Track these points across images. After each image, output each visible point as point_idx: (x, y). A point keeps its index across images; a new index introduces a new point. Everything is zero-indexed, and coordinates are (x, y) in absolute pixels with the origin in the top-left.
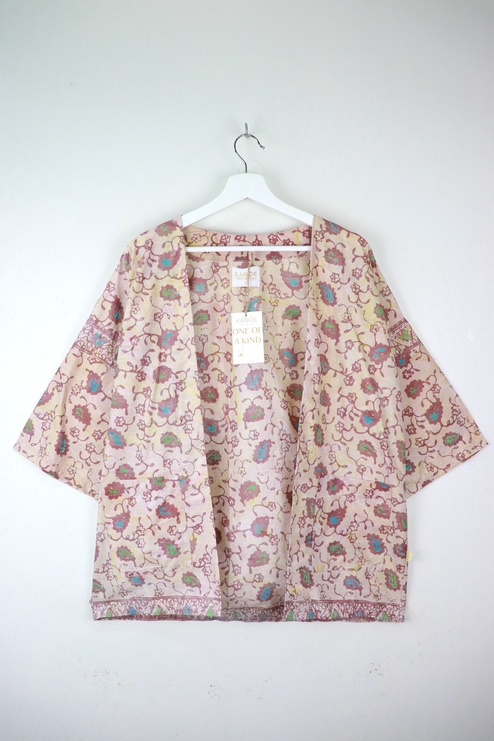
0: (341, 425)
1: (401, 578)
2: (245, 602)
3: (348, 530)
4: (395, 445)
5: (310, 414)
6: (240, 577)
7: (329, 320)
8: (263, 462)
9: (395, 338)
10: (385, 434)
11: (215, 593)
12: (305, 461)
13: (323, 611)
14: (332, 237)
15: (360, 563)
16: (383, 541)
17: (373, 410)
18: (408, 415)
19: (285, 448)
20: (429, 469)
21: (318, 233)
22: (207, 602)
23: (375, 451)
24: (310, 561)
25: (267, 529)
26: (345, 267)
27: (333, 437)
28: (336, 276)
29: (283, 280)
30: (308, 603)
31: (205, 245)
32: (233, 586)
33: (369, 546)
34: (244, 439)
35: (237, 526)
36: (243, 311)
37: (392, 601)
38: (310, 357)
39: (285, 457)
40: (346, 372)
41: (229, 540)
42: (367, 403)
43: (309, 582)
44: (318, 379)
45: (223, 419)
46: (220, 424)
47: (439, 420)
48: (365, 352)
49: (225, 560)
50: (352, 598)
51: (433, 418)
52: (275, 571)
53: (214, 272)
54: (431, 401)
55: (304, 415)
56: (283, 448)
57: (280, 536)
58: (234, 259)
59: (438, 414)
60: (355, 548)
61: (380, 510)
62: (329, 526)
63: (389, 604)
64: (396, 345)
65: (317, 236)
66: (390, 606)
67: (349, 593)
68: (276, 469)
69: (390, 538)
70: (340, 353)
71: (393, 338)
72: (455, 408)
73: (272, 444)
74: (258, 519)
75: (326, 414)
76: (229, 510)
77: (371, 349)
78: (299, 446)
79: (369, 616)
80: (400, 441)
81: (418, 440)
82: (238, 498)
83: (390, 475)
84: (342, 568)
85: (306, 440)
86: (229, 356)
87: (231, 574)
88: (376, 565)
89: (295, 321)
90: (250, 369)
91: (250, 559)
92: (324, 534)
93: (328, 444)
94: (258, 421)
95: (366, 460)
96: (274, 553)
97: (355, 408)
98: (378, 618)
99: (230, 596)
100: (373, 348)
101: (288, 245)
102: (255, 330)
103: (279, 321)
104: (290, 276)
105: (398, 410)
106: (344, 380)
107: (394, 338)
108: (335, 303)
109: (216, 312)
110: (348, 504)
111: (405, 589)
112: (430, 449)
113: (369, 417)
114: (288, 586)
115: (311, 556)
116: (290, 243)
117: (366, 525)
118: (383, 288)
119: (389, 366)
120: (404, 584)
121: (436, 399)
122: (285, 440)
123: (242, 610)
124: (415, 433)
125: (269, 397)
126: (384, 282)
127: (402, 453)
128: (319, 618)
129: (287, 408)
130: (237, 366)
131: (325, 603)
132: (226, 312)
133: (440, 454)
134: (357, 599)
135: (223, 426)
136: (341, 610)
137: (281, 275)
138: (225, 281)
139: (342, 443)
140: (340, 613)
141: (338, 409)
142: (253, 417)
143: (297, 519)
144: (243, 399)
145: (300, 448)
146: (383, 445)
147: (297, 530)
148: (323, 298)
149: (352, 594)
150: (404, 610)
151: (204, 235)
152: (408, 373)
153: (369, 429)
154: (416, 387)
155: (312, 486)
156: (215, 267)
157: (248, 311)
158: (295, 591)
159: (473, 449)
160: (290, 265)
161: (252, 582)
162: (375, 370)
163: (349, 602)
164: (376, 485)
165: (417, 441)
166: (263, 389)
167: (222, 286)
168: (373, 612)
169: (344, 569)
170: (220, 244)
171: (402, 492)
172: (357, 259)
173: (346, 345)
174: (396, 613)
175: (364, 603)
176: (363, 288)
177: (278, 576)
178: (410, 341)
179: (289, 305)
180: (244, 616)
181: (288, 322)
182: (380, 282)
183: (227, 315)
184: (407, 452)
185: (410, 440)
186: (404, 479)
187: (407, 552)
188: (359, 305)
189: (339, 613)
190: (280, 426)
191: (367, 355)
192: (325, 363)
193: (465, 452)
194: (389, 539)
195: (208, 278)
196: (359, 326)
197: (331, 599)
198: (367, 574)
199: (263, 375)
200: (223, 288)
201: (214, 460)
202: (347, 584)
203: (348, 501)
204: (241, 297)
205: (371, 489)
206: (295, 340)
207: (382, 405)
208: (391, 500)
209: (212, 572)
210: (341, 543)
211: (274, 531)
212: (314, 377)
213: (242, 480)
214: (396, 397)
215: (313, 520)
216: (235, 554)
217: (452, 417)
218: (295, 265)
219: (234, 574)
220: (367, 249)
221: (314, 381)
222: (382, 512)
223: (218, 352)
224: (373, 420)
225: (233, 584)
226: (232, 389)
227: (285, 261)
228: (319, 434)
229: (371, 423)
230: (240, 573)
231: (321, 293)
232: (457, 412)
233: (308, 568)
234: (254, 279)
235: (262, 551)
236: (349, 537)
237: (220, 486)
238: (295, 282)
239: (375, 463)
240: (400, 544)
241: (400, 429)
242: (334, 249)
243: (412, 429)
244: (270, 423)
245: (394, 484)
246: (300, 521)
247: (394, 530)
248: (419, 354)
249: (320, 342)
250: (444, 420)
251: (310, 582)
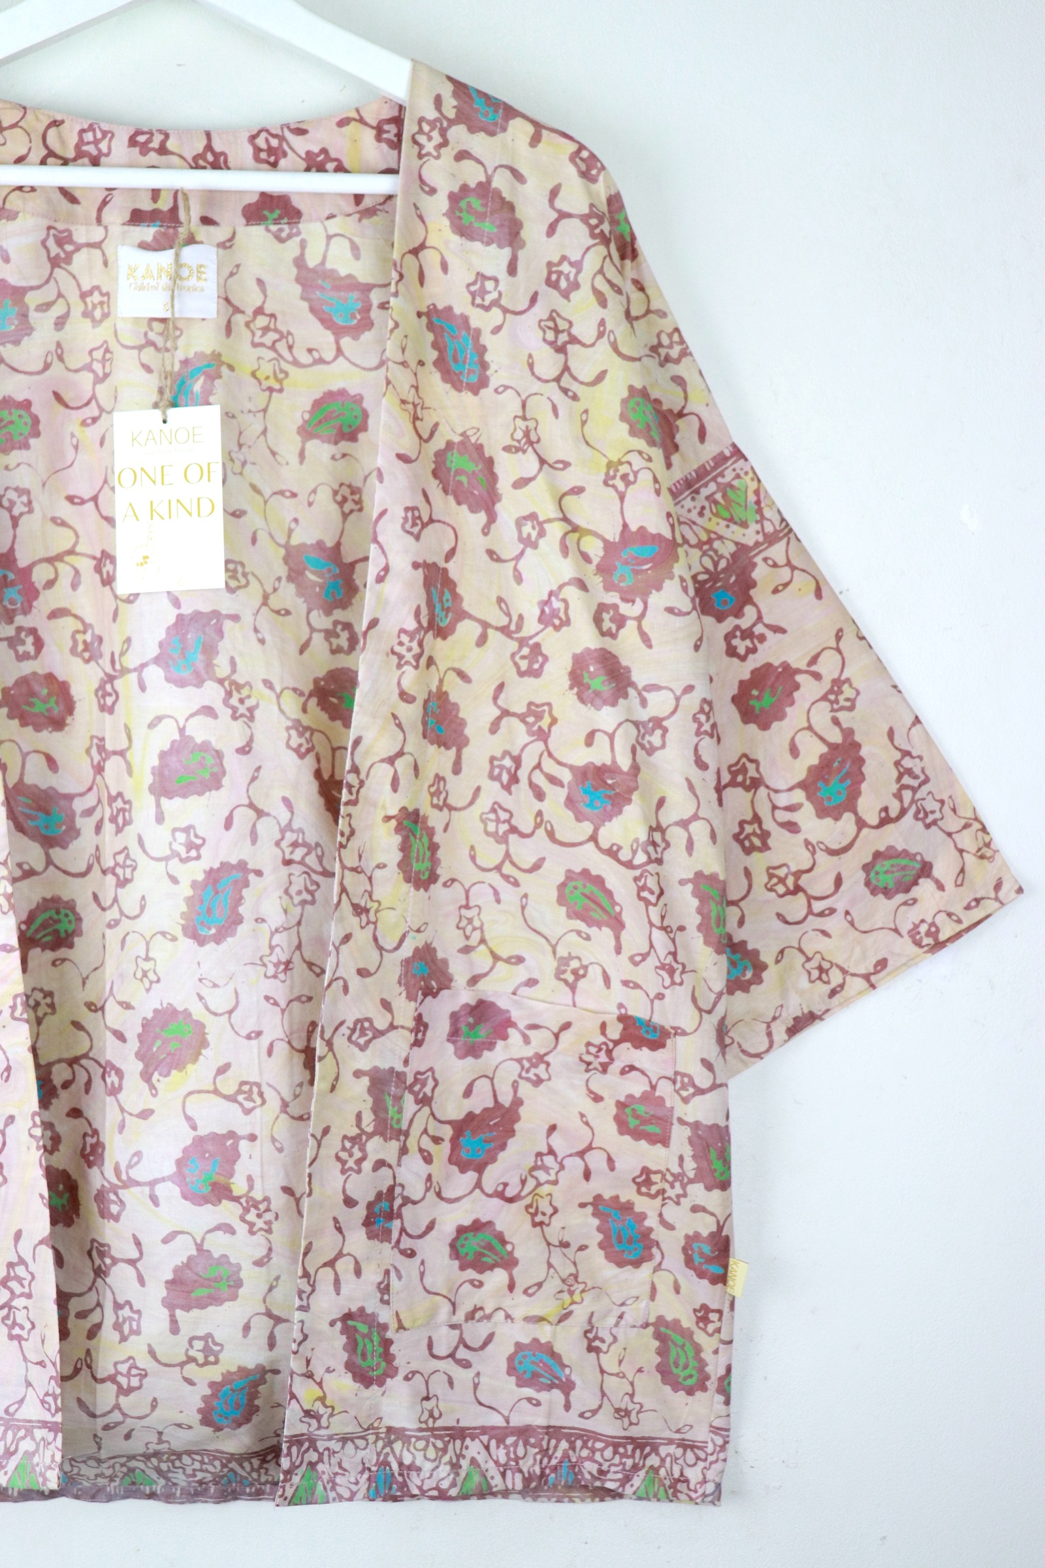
0: (504, 816)
1: (710, 1351)
2: (160, 1433)
3: (524, 1182)
4: (690, 887)
5: (383, 774)
6: (136, 1347)
7: (462, 443)
8: (218, 939)
9: (701, 514)
10: (651, 849)
11: (43, 1402)
12: (362, 937)
13: (427, 1467)
14: (478, 143)
15: (566, 1297)
16: (647, 1223)
17: (609, 763)
18: (742, 785)
19: (299, 893)
20: (815, 974)
21: (426, 128)
22: (15, 1435)
23: (617, 909)
24: (384, 1289)
25: (231, 1175)
26: (521, 254)
27: (473, 858)
28: (489, 285)
29: (303, 298)
30: (372, 1438)
31: (20, 160)
32: (112, 1379)
33: (600, 1237)
34: (152, 858)
35: (130, 1166)
36: (156, 406)
37: (678, 1431)
38: (386, 569)
39: (299, 923)
40: (519, 627)
41: (104, 1214)
42: (590, 739)
43: (378, 1365)
44: (416, 649)
45: (90, 789)
46: (79, 805)
47: (850, 804)
48: (586, 558)
49: (89, 1284)
50: (537, 1418)
51: (829, 799)
52: (262, 1327)
53: (55, 262)
54: (822, 739)
55: (363, 776)
56: (293, 890)
57: (279, 1201)
58: (127, 217)
59: (849, 782)
60: (549, 1244)
61: (636, 1116)
62: (455, 1169)
63: (670, 1442)
64: (704, 537)
65: (422, 139)
66: (672, 1449)
67: (525, 1402)
68: (265, 965)
69: (672, 1213)
70: (499, 560)
71: (694, 515)
72: (907, 763)
73: (252, 877)
74: (199, 1141)
75: (447, 772)
76: (103, 1110)
77: (608, 545)
78: (341, 884)
79: (598, 1484)
80: (707, 872)
81: (777, 872)
82: (132, 1068)
83: (667, 992)
84: (500, 1315)
85: (369, 865)
86: (107, 568)
87: (108, 1334)
88: (623, 1304)
89: (345, 446)
90: (176, 612)
91: (170, 1284)
92: (439, 1194)
93: (453, 880)
94: (201, 794)
95: (588, 938)
96: (259, 1263)
97: (550, 755)
98: (629, 1490)
99: (104, 1415)
100: (614, 543)
101: (321, 169)
102: (194, 473)
103: (288, 443)
104: (328, 286)
105: (701, 765)
106: (513, 655)
107: (695, 513)
108: (483, 382)
109: (61, 408)
110: (525, 1089)
111: (724, 1389)
112: (818, 906)
113: (596, 789)
114: (297, 1379)
115: (387, 1272)
116: (330, 166)
117: (586, 1166)
118: (658, 336)
119: (670, 610)
120: (722, 1371)
121: (842, 730)
122: (302, 862)
123: (154, 1461)
124: (765, 847)
125: (242, 709)
126: (663, 314)
127: (714, 914)
128: (415, 1491)
129: (308, 751)
130: (131, 599)
131: (436, 1437)
132: (101, 409)
133: (852, 923)
134: (553, 1423)
135: (89, 812)
136: (497, 1463)
137: (298, 280)
138: (96, 297)
139: (506, 878)
140: (493, 1471)
141: (492, 759)
142: (185, 779)
143: (333, 1143)
144: (150, 718)
145: (343, 890)
146: (644, 888)
147: (331, 1182)
148: (440, 363)
149: (538, 1404)
150: (720, 1464)
151: (14, 126)
152: (743, 638)
153: (596, 830)
154: (773, 686)
155: (392, 1027)
156: (60, 243)
157: (174, 404)
158: (322, 1399)
159: (968, 908)
160: (328, 245)
161: (182, 1365)
162: (621, 621)
163: (524, 1433)
164: (621, 1026)
165: (771, 876)
166: (221, 682)
167: (86, 314)
168: (613, 1469)
169: (508, 1316)
170: (75, 160)
171: (712, 1051)
172: (564, 223)
173: (520, 532)
174: (693, 1475)
175: (580, 1437)
176: (585, 329)
177: (272, 1344)
178: (754, 527)
179: (326, 389)
180: (162, 1482)
181: (321, 451)
182: (648, 312)
183: (102, 422)
184: (733, 913)
185: (748, 873)
186: (720, 1010)
187: (731, 1261)
188: (565, 391)
189: (489, 1475)
190: (284, 815)
191: (593, 567)
192: (447, 595)
193: (941, 919)
194: (668, 1217)
195: (34, 283)
196: (567, 465)
197: (462, 1424)
198: (591, 1336)
199: (220, 633)
200: (88, 322)
201: (57, 932)
202: (521, 1369)
203: (528, 1079)
204: (149, 355)
205: (603, 1039)
206: (345, 516)
207: (643, 747)
208: (674, 1082)
209: (33, 1326)
210: (499, 1227)
211: (258, 1184)
212: (401, 644)
213: (147, 1004)
214: (695, 719)
215: (395, 1145)
216: (121, 1265)
217: (898, 796)
218: (346, 243)
219: (116, 1336)
220: (601, 190)
221: (400, 657)
222: (645, 1122)
223: (71, 552)
224: (609, 797)
225: (112, 1371)
226: (118, 684)
227: (312, 230)
228: (419, 845)
229: (605, 809)
230: (137, 1332)
231: (435, 345)
232: (916, 777)
233: (373, 1316)
234: (195, 289)
235: (216, 1255)
236: (527, 1207)
237: (77, 1025)
238: (345, 307)
239: (618, 950)
240: (705, 1233)
241: (709, 830)
242: (484, 189)
243: (754, 834)
244: (246, 802)
245: (682, 1026)
246: (344, 1149)
247: (684, 1186)
248: (785, 574)
249: (425, 519)
250: (869, 805)
251: (383, 1364)
